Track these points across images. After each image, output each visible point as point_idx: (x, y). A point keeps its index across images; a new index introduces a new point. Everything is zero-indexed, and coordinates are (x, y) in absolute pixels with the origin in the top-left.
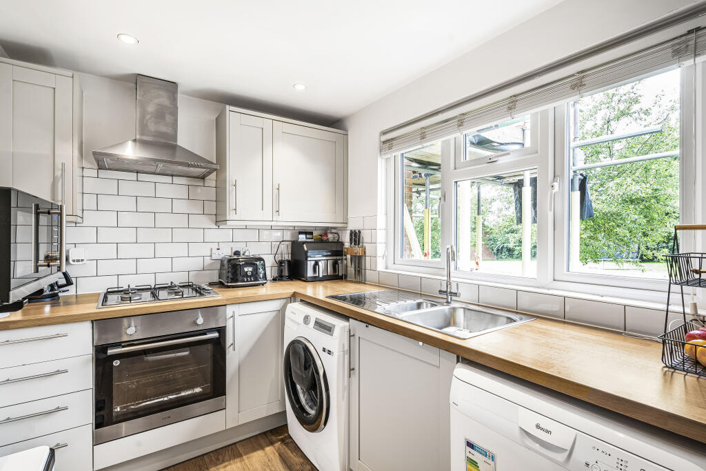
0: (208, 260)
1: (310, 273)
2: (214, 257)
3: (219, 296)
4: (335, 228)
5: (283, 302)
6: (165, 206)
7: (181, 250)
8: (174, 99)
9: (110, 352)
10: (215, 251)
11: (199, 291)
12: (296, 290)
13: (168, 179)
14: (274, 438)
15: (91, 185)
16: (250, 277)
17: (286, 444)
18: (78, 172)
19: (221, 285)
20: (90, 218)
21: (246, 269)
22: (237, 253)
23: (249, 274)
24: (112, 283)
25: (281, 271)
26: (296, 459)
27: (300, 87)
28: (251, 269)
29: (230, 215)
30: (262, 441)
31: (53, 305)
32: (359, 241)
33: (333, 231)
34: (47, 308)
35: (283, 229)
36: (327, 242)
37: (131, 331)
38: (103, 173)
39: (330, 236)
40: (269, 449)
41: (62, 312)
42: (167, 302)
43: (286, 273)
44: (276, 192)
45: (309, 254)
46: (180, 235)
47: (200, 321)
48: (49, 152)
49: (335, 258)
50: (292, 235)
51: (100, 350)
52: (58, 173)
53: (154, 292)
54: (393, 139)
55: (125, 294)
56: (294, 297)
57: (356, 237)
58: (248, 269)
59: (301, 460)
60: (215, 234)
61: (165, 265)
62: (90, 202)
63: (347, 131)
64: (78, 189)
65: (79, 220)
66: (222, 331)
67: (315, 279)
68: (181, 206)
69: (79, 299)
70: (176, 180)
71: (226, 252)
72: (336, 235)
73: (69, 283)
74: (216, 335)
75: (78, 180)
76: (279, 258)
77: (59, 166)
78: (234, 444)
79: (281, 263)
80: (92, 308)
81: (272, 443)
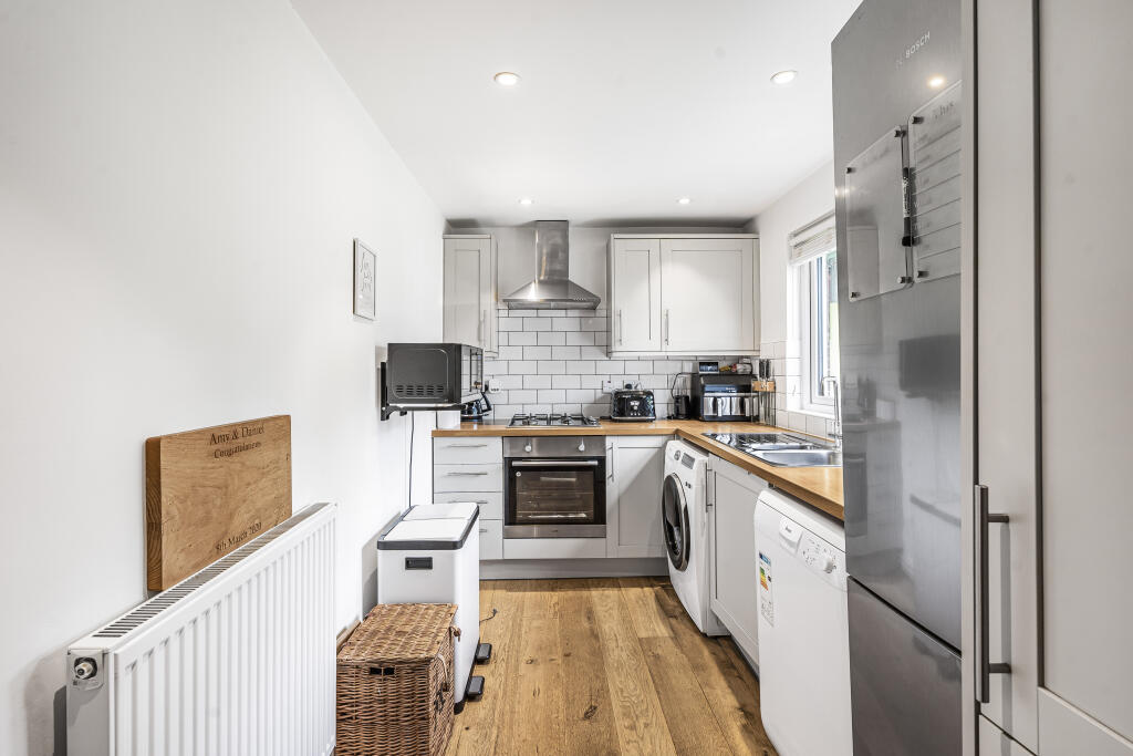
0: (599, 394)
1: (708, 411)
2: (606, 390)
3: (603, 428)
4: (747, 357)
5: (665, 438)
6: (558, 339)
7: (574, 382)
8: (565, 237)
9: (514, 463)
10: (606, 384)
11: (584, 420)
12: (678, 427)
13: (563, 313)
14: (655, 583)
15: (504, 324)
16: (637, 411)
17: (667, 591)
18: (494, 313)
19: (610, 419)
20: (504, 353)
21: (632, 403)
22: (629, 386)
23: (636, 408)
24: (518, 410)
25: (677, 409)
26: (671, 602)
27: (684, 201)
28: (637, 403)
29: (616, 347)
30: (642, 581)
31: (479, 424)
32: (767, 372)
33: (746, 360)
34: (475, 427)
35: (682, 360)
36: (736, 374)
37: (528, 448)
38: (513, 313)
39: (739, 367)
40: (646, 589)
41: (485, 428)
42: (557, 428)
43: (683, 410)
44: (664, 317)
45: (707, 389)
46: (574, 367)
47: (582, 448)
48: (475, 302)
49: (743, 394)
50: (694, 367)
51: (508, 461)
52: (482, 319)
53: (549, 420)
54: (803, 243)
55: (526, 420)
56: (677, 435)
57: (765, 368)
58: (635, 404)
59: (676, 604)
60: (606, 366)
61: (559, 396)
62: (503, 338)
63: (757, 233)
64: (494, 329)
65: (495, 355)
66: (602, 460)
67: (714, 419)
68: (574, 339)
69: (495, 422)
70: (570, 313)
71: (618, 385)
72: (748, 366)
73: (489, 409)
74: (596, 463)
75: (494, 320)
76: (675, 393)
77: (482, 312)
78: (617, 578)
79: (677, 399)
80: (502, 428)
81: (652, 586)
